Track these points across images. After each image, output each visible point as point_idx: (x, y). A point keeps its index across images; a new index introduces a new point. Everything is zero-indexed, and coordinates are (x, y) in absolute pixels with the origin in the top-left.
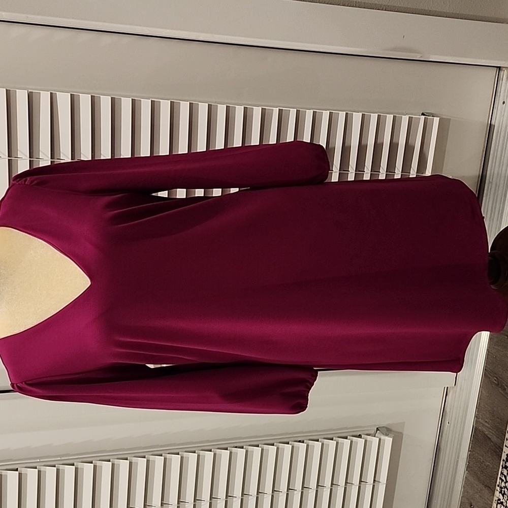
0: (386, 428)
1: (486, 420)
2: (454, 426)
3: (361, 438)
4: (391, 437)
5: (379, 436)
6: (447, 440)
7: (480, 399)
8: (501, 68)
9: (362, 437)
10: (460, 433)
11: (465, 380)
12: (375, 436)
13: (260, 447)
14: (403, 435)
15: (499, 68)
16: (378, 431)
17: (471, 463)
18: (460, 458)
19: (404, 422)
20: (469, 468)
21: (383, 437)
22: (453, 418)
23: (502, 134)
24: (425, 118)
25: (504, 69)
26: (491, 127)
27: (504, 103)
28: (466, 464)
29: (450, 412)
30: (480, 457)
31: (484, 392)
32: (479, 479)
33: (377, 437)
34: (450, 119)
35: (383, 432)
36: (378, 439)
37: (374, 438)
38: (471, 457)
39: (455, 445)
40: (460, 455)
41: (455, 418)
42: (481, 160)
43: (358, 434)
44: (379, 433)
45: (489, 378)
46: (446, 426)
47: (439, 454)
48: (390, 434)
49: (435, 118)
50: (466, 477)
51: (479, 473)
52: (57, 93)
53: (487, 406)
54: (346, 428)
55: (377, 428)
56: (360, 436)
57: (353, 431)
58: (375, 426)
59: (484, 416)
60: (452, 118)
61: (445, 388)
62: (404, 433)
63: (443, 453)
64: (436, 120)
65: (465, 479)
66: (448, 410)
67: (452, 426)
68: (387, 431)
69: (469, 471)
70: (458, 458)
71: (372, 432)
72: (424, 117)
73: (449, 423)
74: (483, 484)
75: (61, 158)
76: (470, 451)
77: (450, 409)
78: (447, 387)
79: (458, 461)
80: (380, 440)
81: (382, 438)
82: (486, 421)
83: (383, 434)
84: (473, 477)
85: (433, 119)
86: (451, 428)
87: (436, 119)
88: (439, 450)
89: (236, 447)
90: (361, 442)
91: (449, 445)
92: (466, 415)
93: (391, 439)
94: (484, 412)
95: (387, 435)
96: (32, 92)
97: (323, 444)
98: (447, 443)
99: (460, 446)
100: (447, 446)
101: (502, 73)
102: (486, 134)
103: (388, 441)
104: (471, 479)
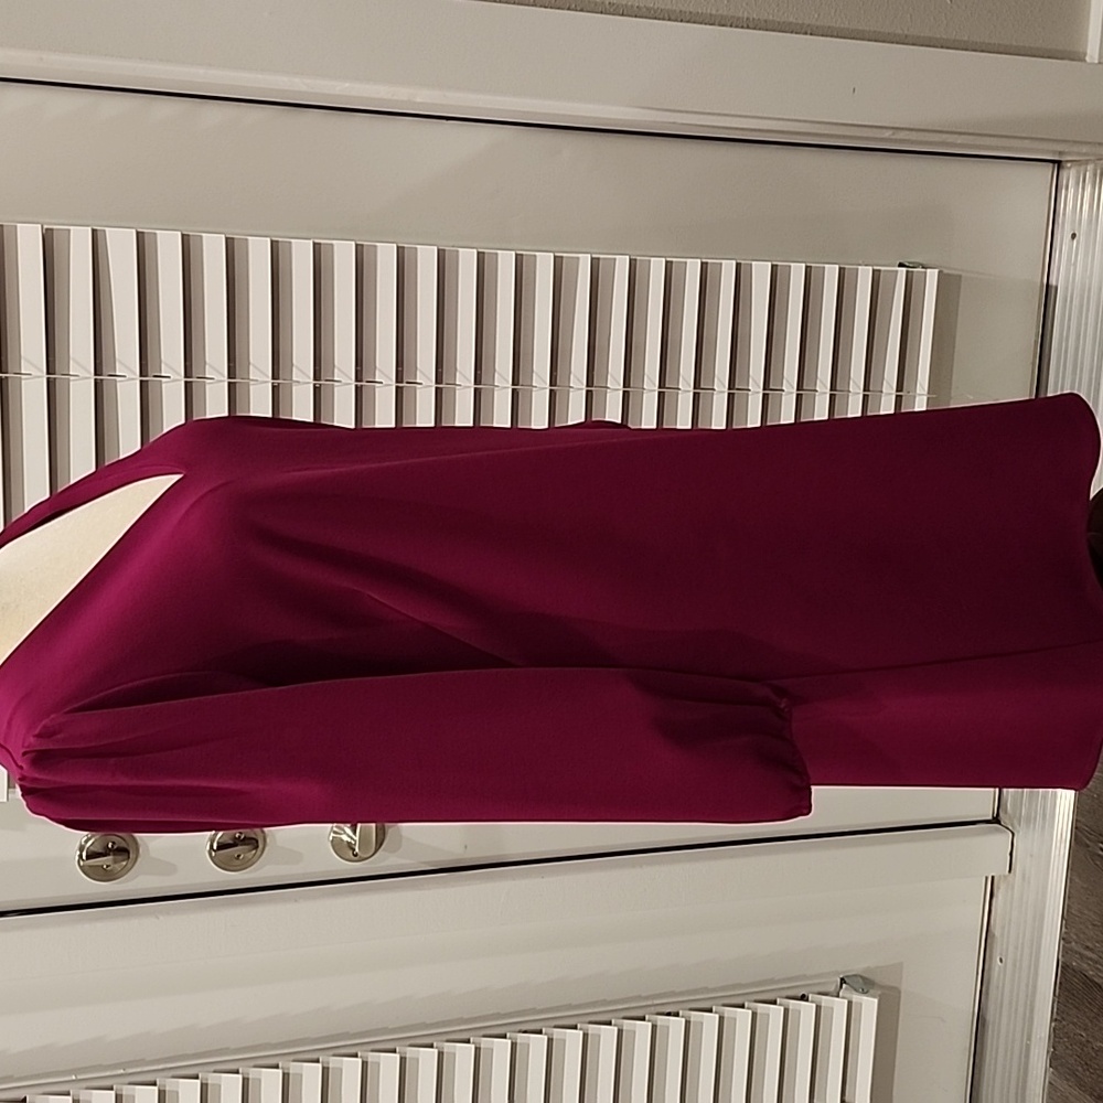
0: (861, 977)
1: (1089, 944)
2: (1015, 965)
3: (807, 1000)
4: (874, 997)
5: (848, 995)
6: (999, 1001)
7: (1068, 896)
8: (1063, 164)
9: (810, 999)
10: (1028, 978)
11: (1031, 856)
12: (838, 996)
13: (581, 1029)
14: (900, 992)
15: (1059, 164)
16: (844, 986)
17: (1059, 1048)
18: (1033, 1039)
19: (901, 964)
20: (1055, 1060)
21: (856, 998)
22: (1011, 948)
23: (1076, 302)
24: (907, 272)
25: (1069, 165)
26: (1049, 292)
27: (1074, 236)
28: (1048, 1052)
29: (1002, 935)
30: (1078, 1031)
31: (1077, 880)
32: (1081, 1085)
33: (843, 998)
34: (960, 276)
35: (856, 986)
36: (846, 1001)
37: (837, 999)
38: (1057, 1034)
39: (1021, 1010)
40: (1034, 1030)
41: (1016, 948)
42: (1033, 364)
43: (800, 995)
44: (846, 989)
45: (1088, 846)
46: (997, 969)
47: (983, 1035)
48: (871, 991)
49: (928, 270)
50: (1050, 1083)
51: (1080, 1068)
52: (107, 229)
53: (1086, 912)
54: (772, 981)
55: (842, 979)
56: (804, 998)
57: (788, 988)
58: (838, 973)
59: (1082, 936)
60: (964, 274)
61: (987, 878)
62: (904, 987)
63: (993, 1032)
64: (932, 276)
65: (1049, 1088)
66: (997, 930)
67: (1009, 966)
68: (865, 984)
69: (1055, 1068)
70: (1029, 1039)
71: (832, 988)
72: (904, 269)
73: (1001, 960)
74: (1091, 1095)
75: (118, 373)
76: (1056, 1020)
77: (1003, 928)
78: (993, 878)
79: (1028, 1047)
80: (850, 1003)
81: (854, 1000)
82: (1087, 947)
83: (856, 990)
84: (1067, 1080)
85: (926, 273)
86: (1009, 972)
87: (932, 274)
88: (984, 1025)
89: (525, 1032)
90: (807, 1009)
91: (1005, 1013)
92: (1040, 938)
93: (876, 1001)
94: (1081, 926)
95: (864, 992)
96: (52, 230)
97: (721, 1019)
98: (1001, 1007)
99: (1032, 1011)
100: (1000, 1015)
101: (1064, 174)
102: (1039, 307)
103: (869, 1006)
104: (1063, 1085)
